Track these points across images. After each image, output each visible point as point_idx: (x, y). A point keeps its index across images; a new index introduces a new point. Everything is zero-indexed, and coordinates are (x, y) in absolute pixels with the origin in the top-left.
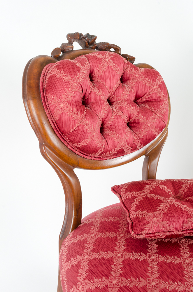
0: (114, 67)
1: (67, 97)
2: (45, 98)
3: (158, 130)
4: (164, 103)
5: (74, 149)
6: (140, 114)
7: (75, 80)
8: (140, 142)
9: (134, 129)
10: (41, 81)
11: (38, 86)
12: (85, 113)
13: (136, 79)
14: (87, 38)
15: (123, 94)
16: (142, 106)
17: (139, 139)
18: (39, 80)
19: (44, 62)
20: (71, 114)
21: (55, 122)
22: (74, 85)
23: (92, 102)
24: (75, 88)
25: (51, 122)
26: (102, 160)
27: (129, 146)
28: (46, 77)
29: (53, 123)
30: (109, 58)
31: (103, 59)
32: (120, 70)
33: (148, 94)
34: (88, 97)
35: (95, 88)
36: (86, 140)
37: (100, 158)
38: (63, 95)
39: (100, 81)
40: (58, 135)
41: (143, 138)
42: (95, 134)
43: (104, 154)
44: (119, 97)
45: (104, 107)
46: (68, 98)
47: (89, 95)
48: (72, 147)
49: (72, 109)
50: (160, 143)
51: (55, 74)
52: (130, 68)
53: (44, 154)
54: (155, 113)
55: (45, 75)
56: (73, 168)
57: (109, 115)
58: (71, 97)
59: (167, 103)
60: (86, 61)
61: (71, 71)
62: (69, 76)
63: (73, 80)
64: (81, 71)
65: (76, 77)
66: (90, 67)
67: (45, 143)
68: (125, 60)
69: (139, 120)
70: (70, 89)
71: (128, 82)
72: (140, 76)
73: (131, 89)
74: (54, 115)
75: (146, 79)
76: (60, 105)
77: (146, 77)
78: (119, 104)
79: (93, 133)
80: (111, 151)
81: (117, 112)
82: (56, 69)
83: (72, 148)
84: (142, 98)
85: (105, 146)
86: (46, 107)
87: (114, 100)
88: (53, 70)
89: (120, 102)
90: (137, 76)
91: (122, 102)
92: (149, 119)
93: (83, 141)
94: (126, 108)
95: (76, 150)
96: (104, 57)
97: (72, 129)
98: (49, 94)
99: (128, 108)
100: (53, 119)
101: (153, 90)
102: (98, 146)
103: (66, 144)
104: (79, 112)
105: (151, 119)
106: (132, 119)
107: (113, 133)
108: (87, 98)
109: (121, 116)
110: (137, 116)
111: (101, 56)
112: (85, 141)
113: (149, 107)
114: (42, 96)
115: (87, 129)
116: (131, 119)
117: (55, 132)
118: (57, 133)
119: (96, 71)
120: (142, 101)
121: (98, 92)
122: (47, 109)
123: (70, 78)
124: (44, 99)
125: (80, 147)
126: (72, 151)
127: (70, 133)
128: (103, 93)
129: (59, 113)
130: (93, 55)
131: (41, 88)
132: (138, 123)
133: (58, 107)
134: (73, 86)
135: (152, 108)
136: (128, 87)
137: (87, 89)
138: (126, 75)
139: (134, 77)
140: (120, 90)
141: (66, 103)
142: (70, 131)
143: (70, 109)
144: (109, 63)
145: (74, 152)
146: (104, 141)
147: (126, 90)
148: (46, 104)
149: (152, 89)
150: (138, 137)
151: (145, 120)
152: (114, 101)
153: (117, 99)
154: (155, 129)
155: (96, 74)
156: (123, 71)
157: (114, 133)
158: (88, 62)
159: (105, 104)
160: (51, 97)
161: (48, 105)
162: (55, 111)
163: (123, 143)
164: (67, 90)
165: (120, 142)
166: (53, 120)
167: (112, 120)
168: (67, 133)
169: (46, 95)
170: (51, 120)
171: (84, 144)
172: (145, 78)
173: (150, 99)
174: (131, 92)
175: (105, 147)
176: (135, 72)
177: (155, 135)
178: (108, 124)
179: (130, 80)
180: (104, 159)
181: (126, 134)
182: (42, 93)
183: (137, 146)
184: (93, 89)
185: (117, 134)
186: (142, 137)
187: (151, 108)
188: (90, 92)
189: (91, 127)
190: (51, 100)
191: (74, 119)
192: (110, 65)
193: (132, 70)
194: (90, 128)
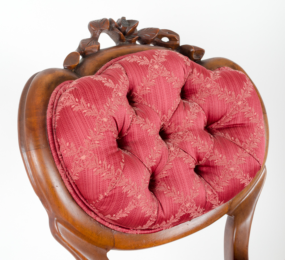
0: (169, 78)
1: (92, 143)
2: (56, 144)
3: (248, 176)
4: (256, 129)
5: (106, 221)
6: (216, 151)
7: (104, 112)
8: (217, 198)
9: (206, 177)
10: (48, 116)
11: (45, 126)
12: (122, 165)
13: (207, 91)
14: (122, 26)
15: (185, 121)
16: (219, 137)
17: (215, 193)
18: (45, 114)
19: (52, 83)
20: (98, 170)
21: (74, 183)
22: (103, 121)
23: (133, 140)
24: (105, 125)
25: (67, 184)
26: (155, 232)
27: (199, 208)
28: (55, 109)
29: (70, 184)
30: (160, 64)
31: (149, 67)
32: (179, 80)
33: (228, 115)
34: (127, 134)
35: (139, 116)
36: (126, 209)
37: (151, 229)
38: (85, 140)
39: (146, 104)
40: (80, 203)
41: (223, 191)
42: (141, 197)
43: (158, 225)
44: (179, 126)
45: (155, 148)
46: (94, 144)
47: (128, 130)
48: (102, 219)
49: (100, 162)
50: (253, 192)
51: (71, 106)
52: (196, 73)
53: (56, 235)
54: (241, 148)
55: (55, 104)
56: (106, 251)
57: (163, 159)
58: (98, 142)
59: (262, 127)
60: (122, 74)
61: (98, 97)
62: (93, 107)
63: (100, 113)
64: (113, 96)
65: (105, 106)
66: (128, 83)
67: (57, 217)
68: (187, 60)
69: (215, 162)
70: (95, 130)
71: (193, 97)
72: (214, 87)
73: (199, 109)
74: (72, 173)
75: (224, 90)
76: (80, 157)
77: (223, 87)
78: (180, 137)
79: (137, 196)
80: (169, 220)
81: (176, 153)
82: (72, 97)
83: (104, 220)
84: (219, 122)
85: (158, 212)
86: (57, 159)
87: (171, 130)
88: (67, 98)
89: (180, 133)
90: (208, 86)
91: (184, 135)
92: (232, 158)
93: (121, 210)
94: (192, 143)
95: (110, 223)
96: (151, 62)
97: (101, 195)
98: (62, 138)
99: (195, 144)
100: (69, 177)
101: (237, 109)
102: (147, 215)
103: (93, 215)
104: (113, 166)
105: (235, 159)
106: (203, 161)
107: (171, 189)
108: (124, 135)
109: (184, 159)
110: (211, 156)
111: (145, 61)
112: (124, 211)
113: (231, 137)
114: (51, 142)
115: (127, 192)
116: (201, 160)
117: (73, 199)
118: (77, 200)
119: (138, 88)
120: (219, 127)
121: (144, 123)
122: (59, 161)
123: (96, 110)
124: (55, 146)
125: (116, 220)
126: (102, 225)
127: (99, 200)
128: (151, 123)
129: (80, 169)
130: (132, 61)
131: (48, 128)
132: (213, 167)
133: (77, 160)
134: (101, 122)
135: (237, 140)
136: (194, 105)
137: (124, 122)
138: (190, 85)
139: (204, 89)
140: (181, 113)
141: (91, 152)
142: (98, 198)
143: (97, 163)
144: (160, 72)
145: (107, 227)
146: (155, 204)
147: (191, 112)
148: (57, 155)
149: (234, 107)
150: (213, 190)
151: (225, 160)
152: (171, 132)
153: (175, 128)
154: (243, 174)
155: (139, 91)
156: (183, 80)
157: (173, 188)
158: (124, 75)
159: (155, 142)
160: (65, 144)
161: (61, 155)
162: (73, 167)
163: (188, 205)
164: (92, 132)
165: (184, 204)
166: (70, 180)
167: (168, 167)
168: (94, 200)
169: (57, 140)
170: (67, 179)
171: (123, 215)
172: (222, 90)
173: (232, 123)
174: (199, 114)
175: (158, 214)
176: (205, 81)
177: (244, 184)
178: (163, 174)
179: (197, 93)
180: (158, 230)
181: (194, 188)
182: (50, 137)
183: (213, 204)
184: (135, 119)
185: (177, 191)
186: (220, 190)
187: (235, 138)
188: (129, 124)
189: (133, 187)
190: (66, 149)
191: (104, 178)
192: (161, 75)
193: (199, 77)
194: (132, 189)
